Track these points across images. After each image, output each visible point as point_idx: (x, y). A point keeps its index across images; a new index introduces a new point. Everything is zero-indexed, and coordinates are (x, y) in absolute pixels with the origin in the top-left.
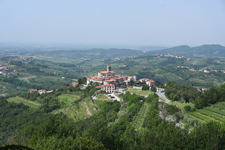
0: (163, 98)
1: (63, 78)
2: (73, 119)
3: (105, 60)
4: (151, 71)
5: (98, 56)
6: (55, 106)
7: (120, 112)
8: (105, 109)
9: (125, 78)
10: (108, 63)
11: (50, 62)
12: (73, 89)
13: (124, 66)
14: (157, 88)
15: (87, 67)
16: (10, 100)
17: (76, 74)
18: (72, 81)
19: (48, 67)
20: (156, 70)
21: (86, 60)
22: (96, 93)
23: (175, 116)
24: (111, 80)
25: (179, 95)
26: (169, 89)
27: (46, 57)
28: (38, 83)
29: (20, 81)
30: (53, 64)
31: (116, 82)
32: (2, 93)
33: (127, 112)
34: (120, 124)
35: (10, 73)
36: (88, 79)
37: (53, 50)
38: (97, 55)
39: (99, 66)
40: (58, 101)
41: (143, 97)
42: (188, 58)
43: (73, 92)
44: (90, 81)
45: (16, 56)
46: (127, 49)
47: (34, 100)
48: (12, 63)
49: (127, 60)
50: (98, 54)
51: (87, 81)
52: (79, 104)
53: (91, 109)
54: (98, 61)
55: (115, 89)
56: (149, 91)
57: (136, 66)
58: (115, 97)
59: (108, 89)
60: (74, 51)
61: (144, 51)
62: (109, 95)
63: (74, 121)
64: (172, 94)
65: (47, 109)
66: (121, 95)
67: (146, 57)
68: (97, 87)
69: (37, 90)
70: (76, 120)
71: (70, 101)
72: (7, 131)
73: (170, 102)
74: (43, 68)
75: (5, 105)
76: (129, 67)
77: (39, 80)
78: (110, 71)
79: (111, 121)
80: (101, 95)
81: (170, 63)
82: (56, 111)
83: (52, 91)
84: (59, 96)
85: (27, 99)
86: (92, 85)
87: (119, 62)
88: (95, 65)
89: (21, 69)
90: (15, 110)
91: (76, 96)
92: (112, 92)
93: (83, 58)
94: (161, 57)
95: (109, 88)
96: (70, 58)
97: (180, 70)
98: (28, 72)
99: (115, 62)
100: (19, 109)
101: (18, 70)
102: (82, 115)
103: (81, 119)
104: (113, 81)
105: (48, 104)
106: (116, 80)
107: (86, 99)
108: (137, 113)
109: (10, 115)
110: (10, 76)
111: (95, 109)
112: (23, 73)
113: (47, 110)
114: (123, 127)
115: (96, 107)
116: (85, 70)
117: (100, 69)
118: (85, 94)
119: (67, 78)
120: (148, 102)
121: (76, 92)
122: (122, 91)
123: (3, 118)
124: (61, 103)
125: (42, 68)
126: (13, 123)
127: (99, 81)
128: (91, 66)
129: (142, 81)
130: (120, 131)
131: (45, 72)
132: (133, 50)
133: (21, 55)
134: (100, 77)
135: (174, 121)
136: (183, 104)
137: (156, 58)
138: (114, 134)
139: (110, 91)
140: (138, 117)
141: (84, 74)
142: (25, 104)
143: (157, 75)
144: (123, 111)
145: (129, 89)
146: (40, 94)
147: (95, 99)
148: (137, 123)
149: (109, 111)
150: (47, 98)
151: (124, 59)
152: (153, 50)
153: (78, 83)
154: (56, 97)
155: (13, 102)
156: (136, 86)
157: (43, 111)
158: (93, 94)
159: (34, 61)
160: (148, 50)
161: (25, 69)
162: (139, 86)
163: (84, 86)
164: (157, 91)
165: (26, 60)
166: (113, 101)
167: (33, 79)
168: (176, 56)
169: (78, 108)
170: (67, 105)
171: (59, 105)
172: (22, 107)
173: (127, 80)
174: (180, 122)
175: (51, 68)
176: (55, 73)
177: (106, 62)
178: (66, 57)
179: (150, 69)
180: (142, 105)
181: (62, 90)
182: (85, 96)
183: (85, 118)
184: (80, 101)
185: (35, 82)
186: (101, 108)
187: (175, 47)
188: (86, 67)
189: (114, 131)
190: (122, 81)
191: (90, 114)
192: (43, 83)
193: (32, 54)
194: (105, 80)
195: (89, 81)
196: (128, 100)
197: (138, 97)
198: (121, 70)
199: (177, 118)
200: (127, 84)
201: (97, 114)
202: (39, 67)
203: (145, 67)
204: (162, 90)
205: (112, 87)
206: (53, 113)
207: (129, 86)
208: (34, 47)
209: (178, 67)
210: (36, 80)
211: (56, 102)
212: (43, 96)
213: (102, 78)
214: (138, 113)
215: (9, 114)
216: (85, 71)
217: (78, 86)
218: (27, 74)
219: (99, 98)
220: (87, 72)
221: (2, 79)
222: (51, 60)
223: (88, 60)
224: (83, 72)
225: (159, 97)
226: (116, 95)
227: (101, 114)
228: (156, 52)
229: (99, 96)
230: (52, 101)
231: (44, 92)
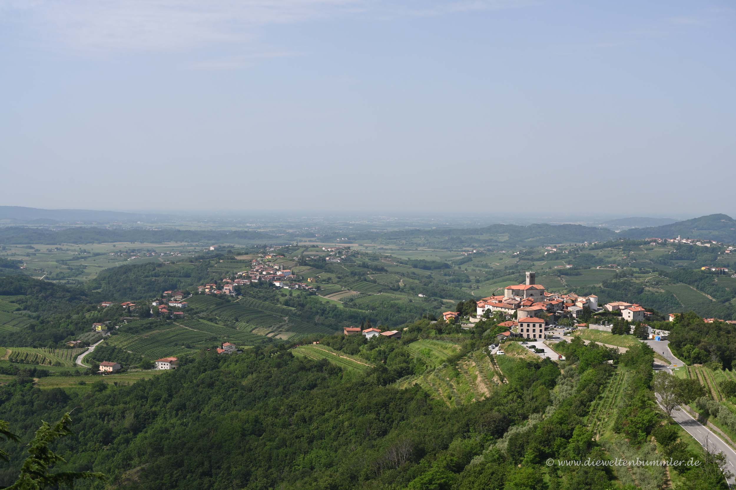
0: (665, 355)
1: (420, 297)
2: (444, 403)
3: (520, 253)
4: (634, 280)
5: (505, 242)
6: (401, 368)
7: (557, 388)
8: (521, 379)
9: (570, 301)
10: (528, 259)
11: (389, 258)
12: (443, 327)
13: (568, 267)
14: (650, 330)
15: (478, 268)
16: (299, 352)
17: (450, 287)
18: (443, 304)
19: (386, 271)
20: (646, 277)
21: (475, 251)
22: (499, 338)
23: (697, 407)
24: (536, 308)
25: (706, 350)
26: (681, 334)
27: (382, 246)
28: (362, 309)
29: (321, 304)
30: (398, 262)
31: (549, 310)
32: (281, 331)
33: (575, 389)
34: (557, 423)
35: (299, 286)
36: (480, 305)
37: (396, 229)
38: (502, 241)
39: (506, 268)
40: (408, 357)
41: (615, 351)
42: (728, 247)
43: (444, 335)
44: (486, 309)
45: (312, 244)
46: (575, 225)
47: (353, 353)
48: (303, 262)
49: (574, 252)
50: (505, 238)
51: (478, 309)
52: (458, 365)
53: (487, 379)
54: (504, 254)
55: (546, 329)
56: (630, 337)
57: (598, 268)
58: (547, 350)
59: (528, 330)
60: (447, 232)
61: (618, 229)
62: (530, 344)
63: (447, 407)
64: (688, 346)
65: (384, 376)
66: (560, 347)
67: (622, 244)
68: (502, 324)
69: (359, 329)
70: (451, 406)
71: (437, 358)
72: (293, 426)
73: (682, 367)
74: (374, 272)
75: (286, 364)
76: (580, 269)
77: (366, 300)
78: (534, 286)
79: (536, 410)
80: (511, 345)
81: (681, 259)
82: (405, 380)
83: (395, 332)
84: (411, 345)
85: (337, 349)
86: (489, 318)
87: (556, 257)
88: (496, 265)
89: (323, 275)
90: (311, 376)
91: (451, 345)
92: (537, 336)
93: (468, 246)
94: (658, 243)
95: (531, 328)
96: (438, 248)
97: (707, 277)
98: (341, 283)
99: (544, 257)
100: (320, 374)
101: (318, 277)
102: (466, 392)
103: (462, 402)
104: (541, 310)
105: (385, 362)
106: (548, 306)
107: (476, 353)
108: (599, 393)
109: (299, 388)
110: (299, 292)
111: (496, 378)
112: (329, 285)
113: (384, 379)
114: (565, 430)
115: (500, 375)
116: (474, 278)
117: (509, 275)
118: (474, 341)
119: (429, 296)
120: (626, 365)
121: (451, 335)
122: (562, 334)
123: (284, 394)
124: (415, 361)
125: (373, 274)
126: (305, 409)
127: (507, 310)
128: (486, 266)
129: (611, 307)
130: (558, 441)
131: (378, 281)
132: (589, 228)
133: (324, 242)
134: (510, 300)
135: (693, 418)
136: (715, 374)
137: (647, 246)
138: (542, 448)
139: (534, 336)
140: (602, 402)
141: (470, 287)
142: (334, 363)
143: (651, 289)
144: (565, 387)
145: (580, 331)
146: (367, 339)
147: (498, 353)
148: (600, 420)
149: (530, 385)
150: (382, 348)
151: (566, 249)
152: (640, 227)
153: (456, 314)
154: (405, 347)
155: (305, 358)
156: (597, 322)
157: (375, 381)
158: (491, 341)
159: (355, 257)
160: (626, 228)
161: (333, 276)
162: (603, 324)
163: (470, 320)
164: (651, 337)
165: (336, 254)
166: (540, 361)
167: (352, 300)
168: (698, 241)
169: (458, 375)
170: (431, 366)
171: (411, 365)
172: (326, 370)
173: (574, 305)
174: (708, 422)
175: (392, 273)
176: (401, 284)
177: (522, 257)
178: (428, 245)
179: (632, 275)
180: (612, 373)
181: (419, 330)
182: (473, 345)
183: (474, 400)
184: (460, 357)
185: (355, 305)
186: (510, 377)
187: (695, 219)
188: (475, 268)
189: (543, 439)
190: (564, 308)
191: (486, 390)
192: (373, 309)
193: (349, 239)
194: (522, 307)
195: (482, 309)
196: (578, 359)
197: (601, 352)
198: (559, 276)
199: (701, 411)
200: (574, 315)
201: (503, 394)
202: (366, 269)
203: (618, 270)
204: (662, 335)
205: (537, 325)
206: (397, 386)
207: (579, 320)
208: (353, 222)
209: (703, 268)
210: (358, 301)
211: (403, 358)
212: (375, 342)
213: (514, 302)
214: (603, 392)
215: (296, 384)
216: (472, 278)
217: (456, 319)
218: (338, 286)
219: (507, 351)
220: (478, 281)
221: (282, 299)
222: (393, 253)
223: (481, 253)
224: (468, 281)
225: (654, 352)
226: (548, 344)
227: (512, 392)
228: (645, 232)
229: (506, 347)
230: (396, 356)
231: (377, 335)
